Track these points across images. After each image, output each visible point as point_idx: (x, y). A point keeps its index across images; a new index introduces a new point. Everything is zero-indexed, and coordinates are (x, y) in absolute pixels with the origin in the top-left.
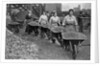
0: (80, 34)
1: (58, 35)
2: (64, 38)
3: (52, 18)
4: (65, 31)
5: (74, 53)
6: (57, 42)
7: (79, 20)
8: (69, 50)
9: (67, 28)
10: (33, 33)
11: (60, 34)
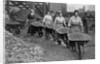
0: (85, 35)
1: (64, 36)
2: (70, 39)
3: (58, 18)
4: (70, 32)
5: (80, 54)
6: (63, 43)
7: (84, 21)
8: (75, 51)
9: (73, 30)
10: (37, 34)
11: (66, 35)
